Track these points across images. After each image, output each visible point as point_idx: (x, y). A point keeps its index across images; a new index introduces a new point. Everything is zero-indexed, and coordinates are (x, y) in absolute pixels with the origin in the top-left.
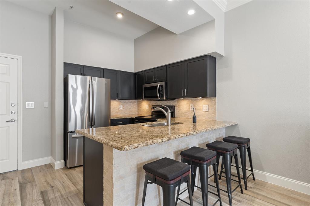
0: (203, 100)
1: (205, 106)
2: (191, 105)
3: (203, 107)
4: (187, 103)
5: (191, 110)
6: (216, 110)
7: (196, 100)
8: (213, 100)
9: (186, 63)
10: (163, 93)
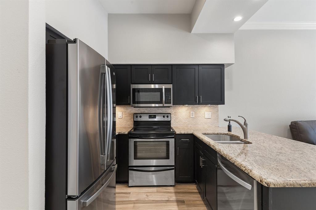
1: (207, 113)
3: (205, 114)
4: (186, 110)
5: (191, 118)
6: (218, 117)
7: (197, 107)
8: (215, 108)
9: (200, 67)
10: (171, 98)
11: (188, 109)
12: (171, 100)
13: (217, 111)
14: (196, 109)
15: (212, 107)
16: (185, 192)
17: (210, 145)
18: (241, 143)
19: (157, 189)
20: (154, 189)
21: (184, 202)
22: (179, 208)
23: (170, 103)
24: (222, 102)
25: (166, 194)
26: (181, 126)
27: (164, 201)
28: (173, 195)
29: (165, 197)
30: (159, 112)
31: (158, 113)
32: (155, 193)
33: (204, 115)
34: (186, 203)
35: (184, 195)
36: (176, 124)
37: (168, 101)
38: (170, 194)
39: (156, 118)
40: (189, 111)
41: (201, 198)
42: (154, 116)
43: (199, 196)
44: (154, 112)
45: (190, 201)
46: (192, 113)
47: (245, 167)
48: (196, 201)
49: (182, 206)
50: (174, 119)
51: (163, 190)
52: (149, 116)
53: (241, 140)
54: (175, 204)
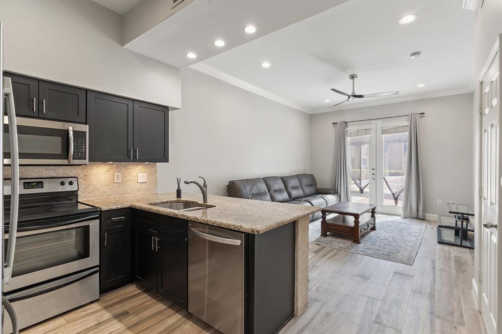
0: (138, 167)
1: (141, 174)
2: (116, 174)
3: (139, 176)
4: (107, 171)
5: (116, 183)
6: (156, 180)
7: (125, 166)
8: (153, 166)
9: (136, 105)
10: (85, 148)
11: (109, 169)
12: (85, 152)
13: (155, 172)
14: (124, 168)
15: (148, 166)
16: (123, 300)
17: (177, 215)
18: (200, 209)
19: (65, 319)
20: (58, 321)
21: (128, 313)
22: (123, 324)
23: (85, 159)
24: (165, 159)
25: (88, 317)
26: (98, 198)
27: (93, 328)
28: (104, 312)
29: (91, 321)
30: (49, 175)
31: (45, 177)
32: (64, 325)
33: (136, 178)
34: (130, 312)
35: (121, 304)
36: (88, 195)
37: (80, 155)
38: (97, 313)
39: (42, 187)
40: (111, 173)
41: (149, 297)
42: (38, 183)
43: (146, 295)
44: (36, 176)
45: (135, 307)
46: (118, 176)
47: (234, 225)
48: (145, 303)
49: (127, 319)
50: (83, 186)
51: (79, 315)
52: (24, 183)
53: (201, 205)
54: (115, 321)
